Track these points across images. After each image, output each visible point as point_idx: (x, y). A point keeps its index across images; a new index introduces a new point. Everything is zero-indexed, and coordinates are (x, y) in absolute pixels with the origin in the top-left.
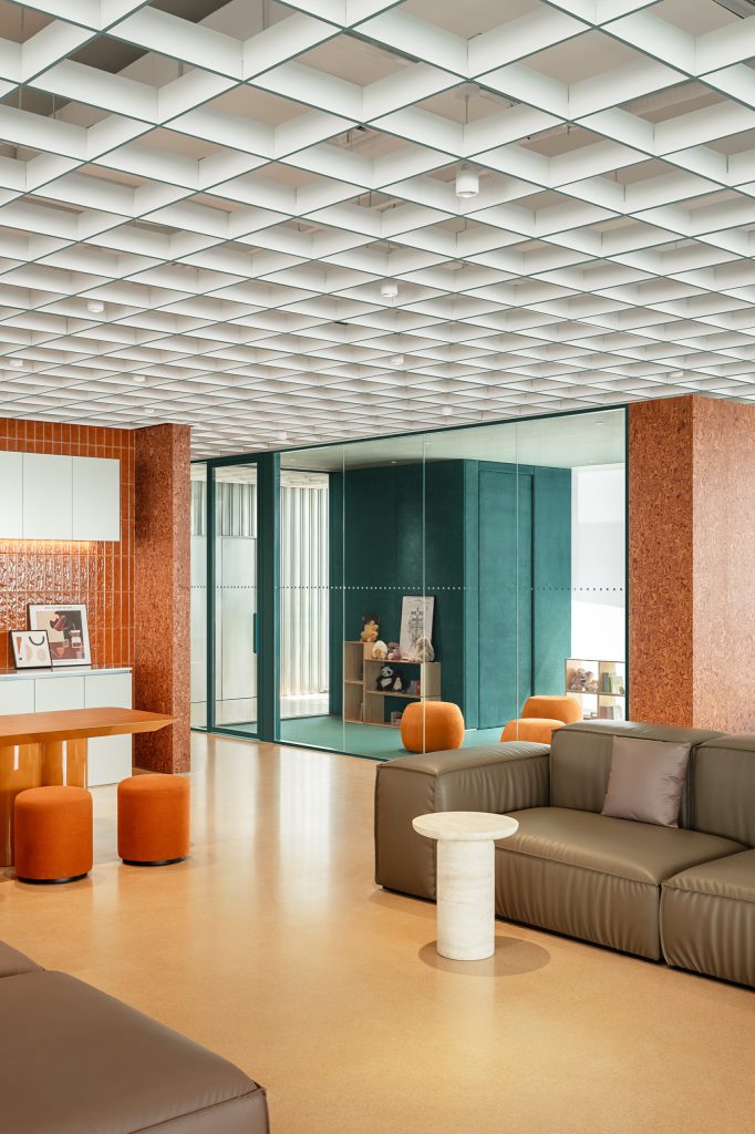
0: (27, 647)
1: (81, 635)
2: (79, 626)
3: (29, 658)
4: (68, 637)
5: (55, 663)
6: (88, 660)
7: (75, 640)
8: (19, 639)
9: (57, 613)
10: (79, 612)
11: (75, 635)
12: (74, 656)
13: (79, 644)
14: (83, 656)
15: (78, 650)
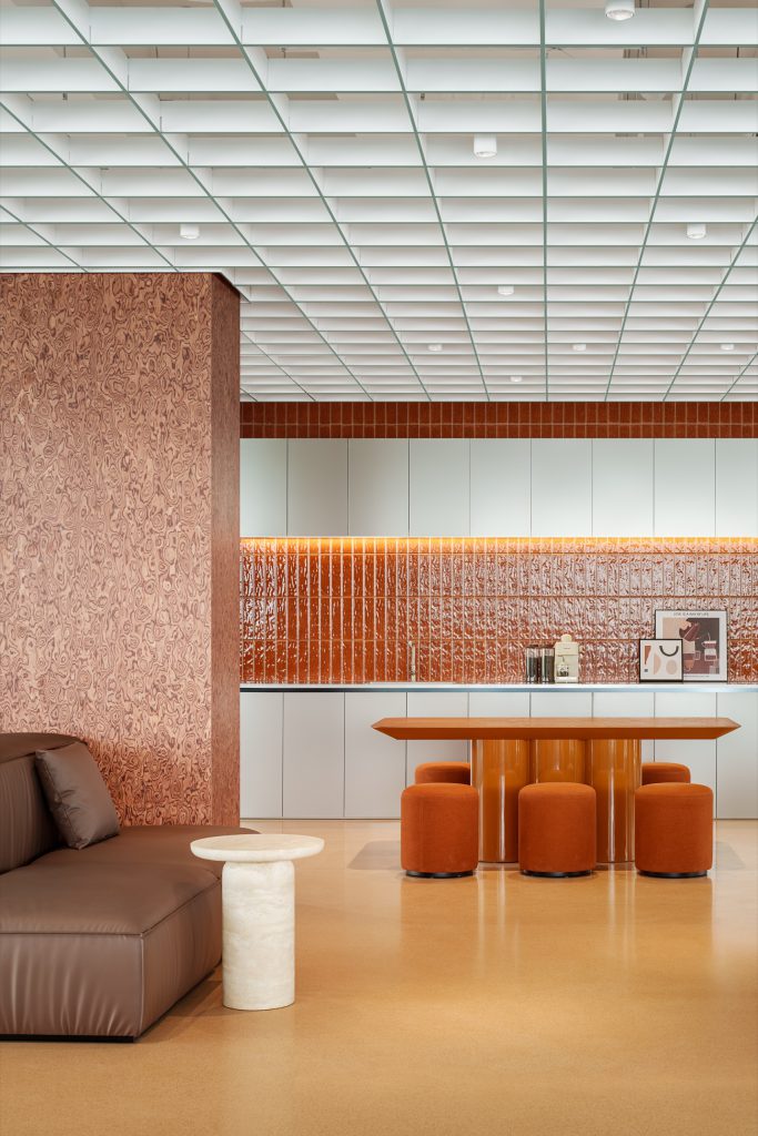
0: (656, 657)
1: (717, 647)
2: (716, 636)
3: (656, 669)
4: (700, 648)
5: (688, 677)
6: (723, 675)
7: (709, 652)
8: (648, 649)
9: (689, 620)
10: (716, 621)
11: (710, 646)
12: (707, 671)
13: (713, 657)
14: (717, 671)
15: (712, 663)
